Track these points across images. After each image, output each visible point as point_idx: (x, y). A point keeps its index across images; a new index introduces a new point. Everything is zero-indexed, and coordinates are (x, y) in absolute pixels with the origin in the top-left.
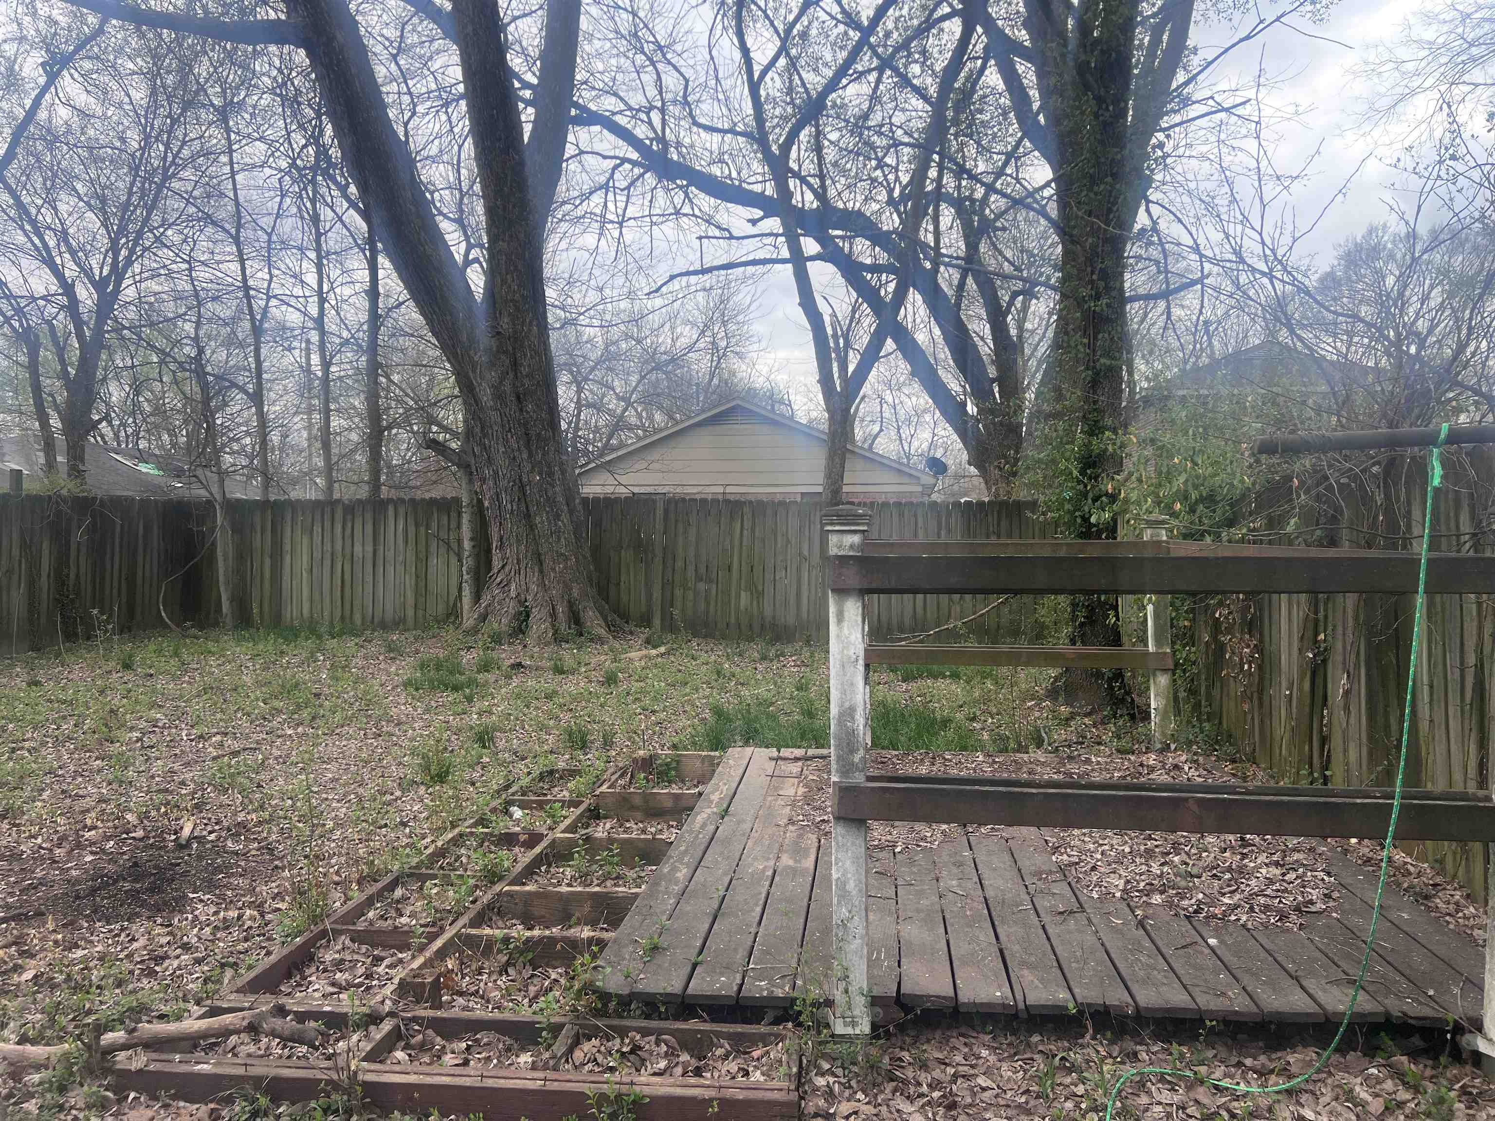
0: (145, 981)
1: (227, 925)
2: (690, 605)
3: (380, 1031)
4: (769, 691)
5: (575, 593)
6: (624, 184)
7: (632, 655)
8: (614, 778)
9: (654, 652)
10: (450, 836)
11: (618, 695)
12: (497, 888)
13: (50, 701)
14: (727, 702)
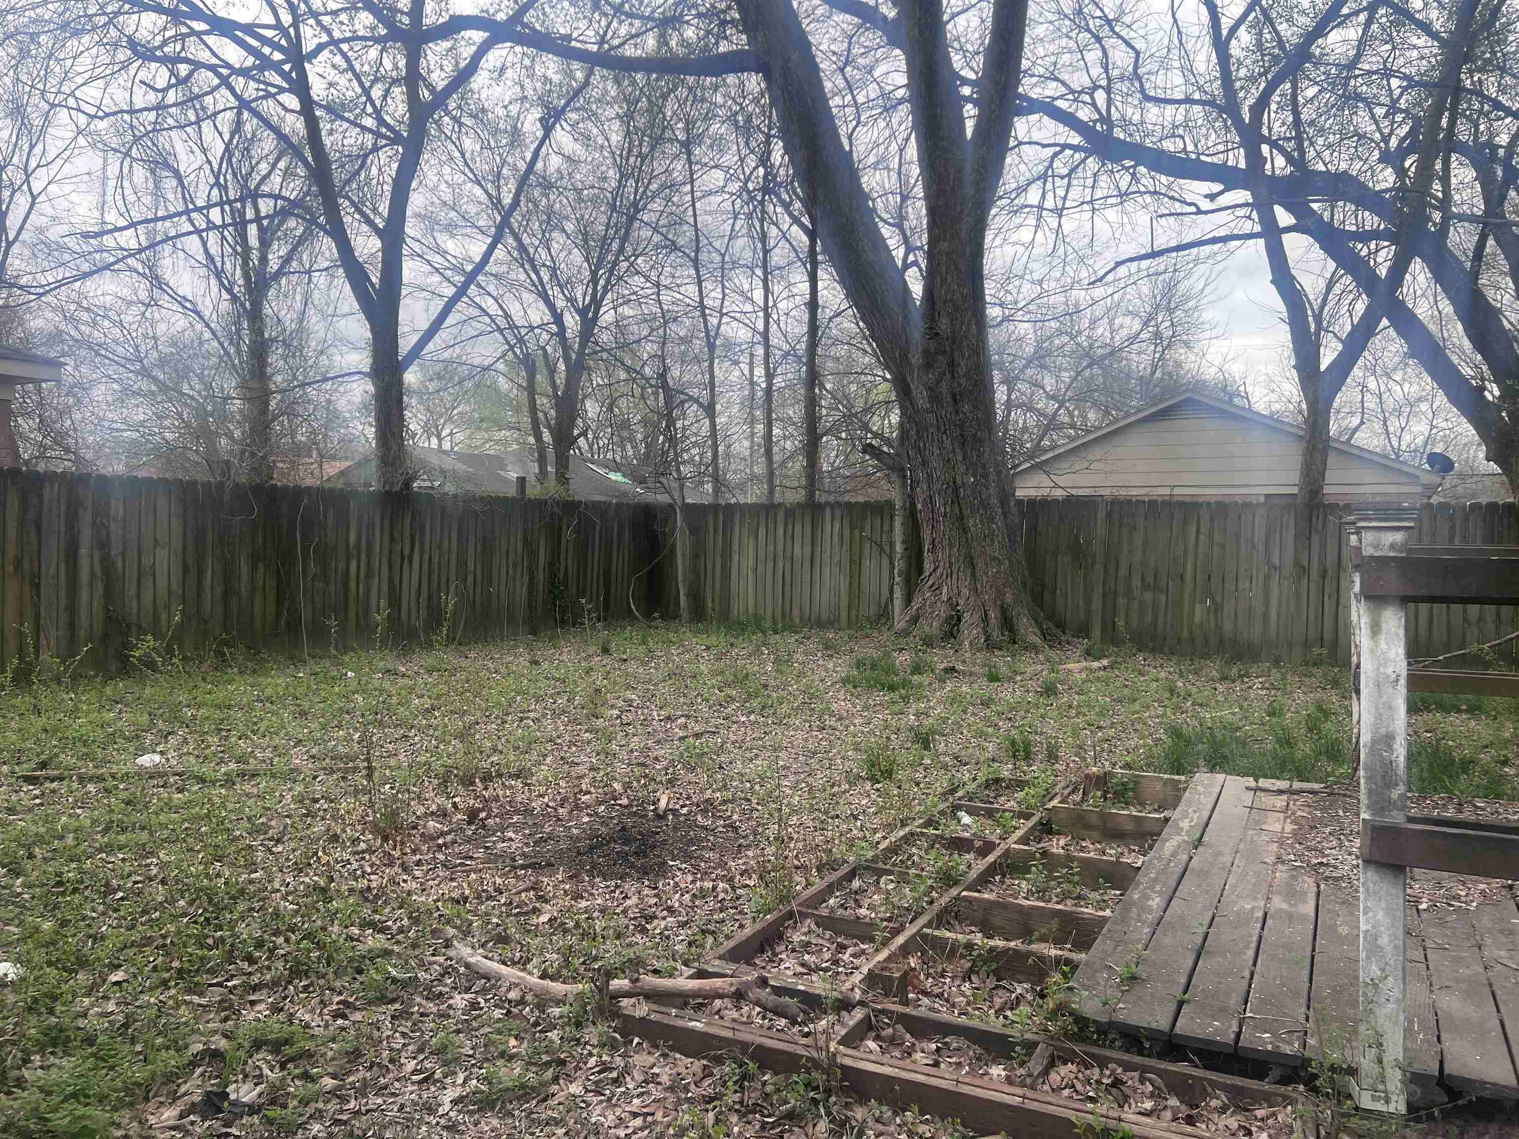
0: (639, 936)
1: (703, 894)
2: (1134, 615)
3: (852, 1017)
4: (1234, 714)
5: (1009, 598)
6: (1065, 171)
7: (1070, 666)
8: (1066, 792)
9: (1096, 664)
10: (901, 833)
11: (1058, 708)
12: (954, 892)
13: (547, 678)
14: (1188, 723)
